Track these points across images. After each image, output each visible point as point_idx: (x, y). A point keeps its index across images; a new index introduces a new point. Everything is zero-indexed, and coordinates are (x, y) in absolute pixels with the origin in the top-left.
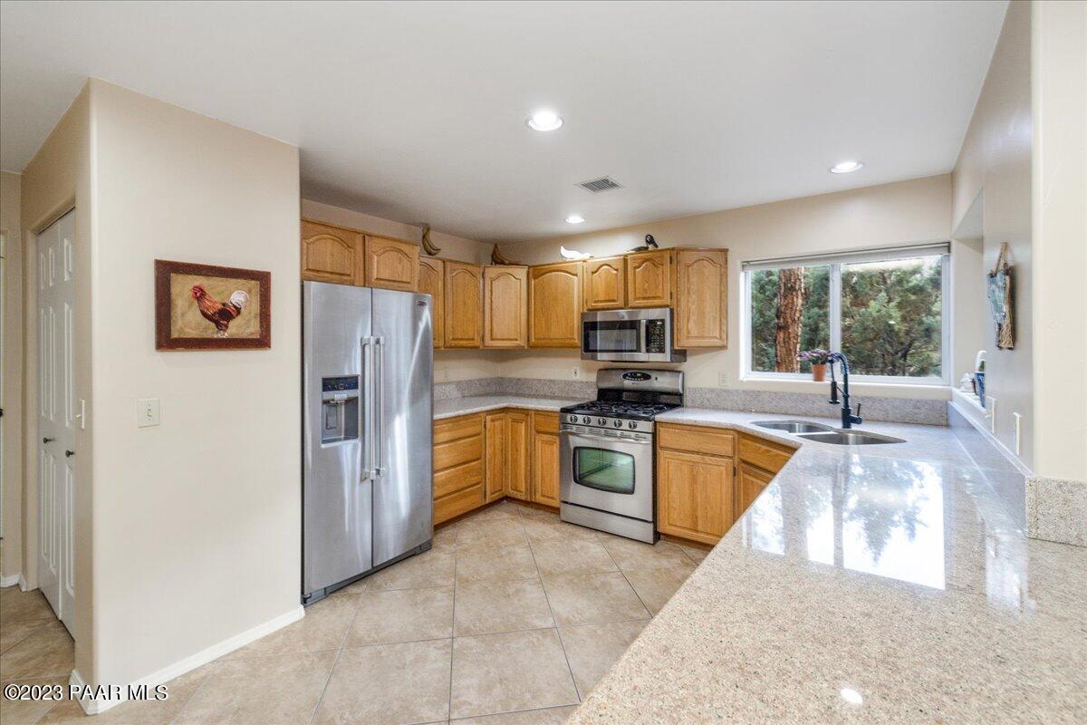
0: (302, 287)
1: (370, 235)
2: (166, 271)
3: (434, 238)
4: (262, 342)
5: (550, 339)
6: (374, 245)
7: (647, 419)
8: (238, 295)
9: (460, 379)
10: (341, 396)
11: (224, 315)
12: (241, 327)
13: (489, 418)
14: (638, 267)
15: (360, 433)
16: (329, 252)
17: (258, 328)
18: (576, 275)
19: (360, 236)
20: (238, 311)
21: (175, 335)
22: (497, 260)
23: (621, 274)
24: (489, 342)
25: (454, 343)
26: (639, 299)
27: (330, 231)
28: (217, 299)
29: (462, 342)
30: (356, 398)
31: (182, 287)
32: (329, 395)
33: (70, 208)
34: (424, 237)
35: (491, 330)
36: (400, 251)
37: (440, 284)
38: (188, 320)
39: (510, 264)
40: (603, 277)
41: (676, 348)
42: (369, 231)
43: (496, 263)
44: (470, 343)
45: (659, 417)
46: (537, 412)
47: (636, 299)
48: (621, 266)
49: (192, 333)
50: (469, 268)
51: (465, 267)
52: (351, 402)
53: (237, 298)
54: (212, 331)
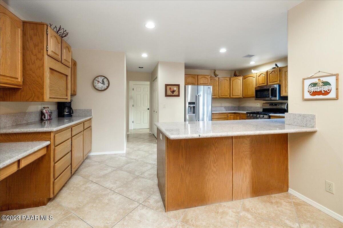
0: (185, 87)
1: (199, 75)
2: (166, 85)
3: (217, 73)
4: (178, 96)
5: (248, 95)
6: (199, 77)
7: (267, 115)
8: (175, 88)
9: (225, 106)
10: (192, 106)
11: (173, 92)
12: (175, 93)
13: (229, 115)
14: (271, 73)
15: (195, 113)
16: (190, 80)
17: (178, 93)
18: (254, 77)
19: (197, 76)
20: (175, 91)
21: (167, 95)
22: (235, 75)
23: (266, 76)
24: (231, 96)
25: (221, 97)
26: (271, 82)
27: (191, 76)
28: (172, 89)
29: (223, 97)
30: (195, 106)
31: (168, 87)
32: (190, 105)
33: (157, 78)
34: (214, 73)
35: (232, 93)
36: (205, 77)
37: (218, 83)
38: (169, 93)
39: (239, 76)
40: (261, 77)
41: (281, 96)
42: (198, 74)
43: (235, 76)
44: (226, 97)
45: (270, 114)
46: (242, 114)
47: (270, 83)
48: (266, 74)
49: (169, 94)
50: (226, 78)
51: (225, 78)
52: (194, 107)
53: (175, 89)
54: (171, 94)
